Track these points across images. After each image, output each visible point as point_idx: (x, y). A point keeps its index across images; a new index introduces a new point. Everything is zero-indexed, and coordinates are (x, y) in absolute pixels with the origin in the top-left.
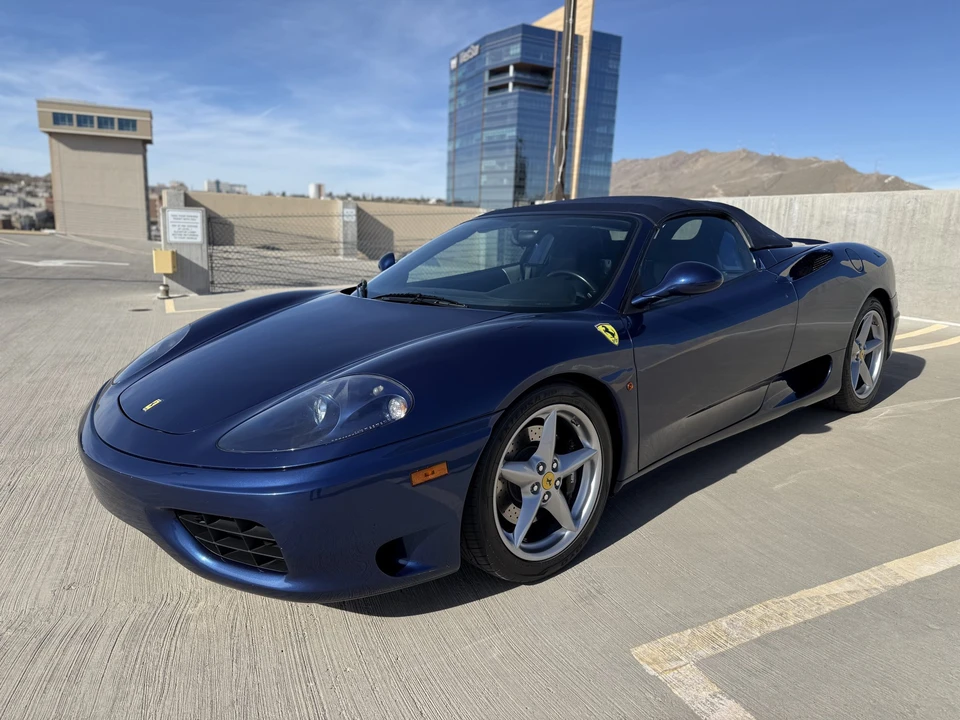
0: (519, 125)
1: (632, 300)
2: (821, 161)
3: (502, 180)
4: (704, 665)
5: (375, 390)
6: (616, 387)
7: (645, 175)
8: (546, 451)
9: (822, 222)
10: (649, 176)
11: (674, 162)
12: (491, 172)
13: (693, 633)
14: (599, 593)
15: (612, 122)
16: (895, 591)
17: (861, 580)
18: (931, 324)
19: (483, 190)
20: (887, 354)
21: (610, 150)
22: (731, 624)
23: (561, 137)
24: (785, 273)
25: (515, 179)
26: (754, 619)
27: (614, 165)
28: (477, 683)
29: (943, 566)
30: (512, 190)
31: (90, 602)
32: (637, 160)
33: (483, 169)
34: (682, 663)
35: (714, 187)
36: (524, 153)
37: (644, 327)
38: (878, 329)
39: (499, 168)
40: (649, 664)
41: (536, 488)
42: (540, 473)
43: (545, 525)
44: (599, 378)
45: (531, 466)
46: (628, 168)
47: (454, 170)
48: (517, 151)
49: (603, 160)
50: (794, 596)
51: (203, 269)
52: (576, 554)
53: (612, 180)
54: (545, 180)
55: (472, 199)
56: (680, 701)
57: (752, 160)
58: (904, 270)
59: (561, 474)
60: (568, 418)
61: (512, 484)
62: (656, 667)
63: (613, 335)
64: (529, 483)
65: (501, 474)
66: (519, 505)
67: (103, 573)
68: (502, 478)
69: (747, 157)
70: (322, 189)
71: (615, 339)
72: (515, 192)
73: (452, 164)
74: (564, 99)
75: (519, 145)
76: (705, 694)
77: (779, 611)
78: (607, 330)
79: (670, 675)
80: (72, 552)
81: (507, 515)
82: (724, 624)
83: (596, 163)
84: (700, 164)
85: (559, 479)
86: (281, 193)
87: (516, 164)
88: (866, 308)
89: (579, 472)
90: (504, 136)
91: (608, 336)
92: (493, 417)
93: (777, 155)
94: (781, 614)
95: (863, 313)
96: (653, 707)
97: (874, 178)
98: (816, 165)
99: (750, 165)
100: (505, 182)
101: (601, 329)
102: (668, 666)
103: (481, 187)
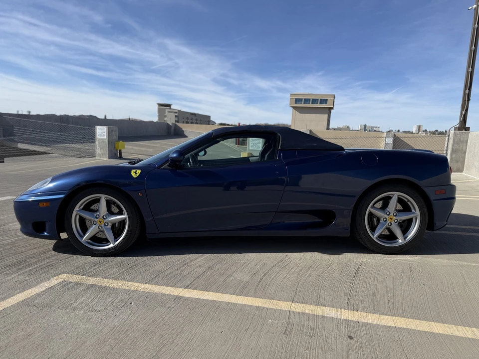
23: (465, 93)
26: (103, 281)
38: (413, 205)
41: (95, 223)
42: (97, 218)
62: (57, 278)
63: (137, 174)
71: (135, 176)
74: (468, 72)
78: (135, 172)
79: (53, 280)
82: (95, 279)
86: (397, 130)
91: (133, 174)
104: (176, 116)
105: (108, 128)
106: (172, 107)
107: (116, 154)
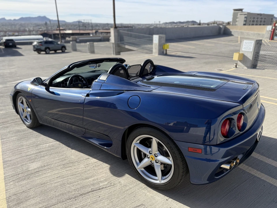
51: (250, 59)
104: (245, 17)
105: (159, 37)
106: (243, 11)
107: (163, 52)
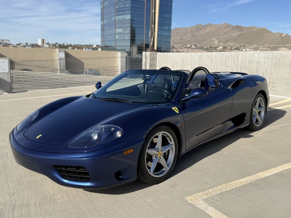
0: (131, 14)
1: (182, 99)
2: (256, 28)
3: (125, 37)
4: (205, 200)
5: (112, 129)
6: (178, 125)
7: (185, 34)
8: (159, 145)
9: (249, 62)
10: (187, 35)
11: (197, 29)
12: (120, 34)
13: (202, 193)
14: (175, 185)
15: (171, 12)
16: (258, 180)
17: (249, 178)
18: (287, 99)
19: (117, 41)
20: (266, 111)
21: (171, 25)
22: (212, 190)
23: (152, 27)
24: (230, 87)
25: (131, 36)
26: (218, 189)
27: (172, 30)
28: (144, 208)
29: (272, 173)
30: (129, 41)
31: (22, 198)
32: (182, 28)
33: (117, 33)
34: (199, 200)
35: (214, 39)
36: (134, 26)
37: (186, 107)
38: (262, 103)
39: (124, 32)
40: (190, 201)
41: (156, 156)
42: (158, 152)
43: (159, 167)
44: (174, 123)
45: (155, 150)
46: (178, 31)
47: (104, 32)
48: (131, 25)
49: (167, 28)
50: (230, 183)
51: (9, 82)
52: (168, 175)
53: (172, 37)
54: (143, 37)
55: (112, 45)
56: (198, 208)
57: (229, 27)
58: (278, 79)
59: (164, 152)
60: (165, 135)
61: (150, 155)
62: (192, 201)
63: (177, 110)
64: (154, 155)
65: (147, 152)
66: (152, 162)
67: (22, 190)
68: (147, 154)
69: (227, 26)
70: (44, 41)
71: (177, 112)
72: (131, 43)
73: (103, 30)
74: (153, 12)
75: (132, 22)
76: (205, 206)
77: (226, 187)
78: (175, 109)
79: (196, 203)
80: (8, 185)
81: (148, 164)
82: (210, 190)
83: (165, 30)
84: (208, 30)
85: (163, 153)
86: (25, 43)
87: (131, 30)
88: (258, 96)
89: (168, 151)
90: (125, 18)
91: (176, 111)
92: (144, 136)
93: (239, 25)
94: (226, 188)
95: (256, 98)
96: (191, 209)
97: (278, 35)
98: (255, 29)
99: (228, 30)
100: (126, 38)
101: (173, 109)
102: (195, 201)
103: (116, 40)
